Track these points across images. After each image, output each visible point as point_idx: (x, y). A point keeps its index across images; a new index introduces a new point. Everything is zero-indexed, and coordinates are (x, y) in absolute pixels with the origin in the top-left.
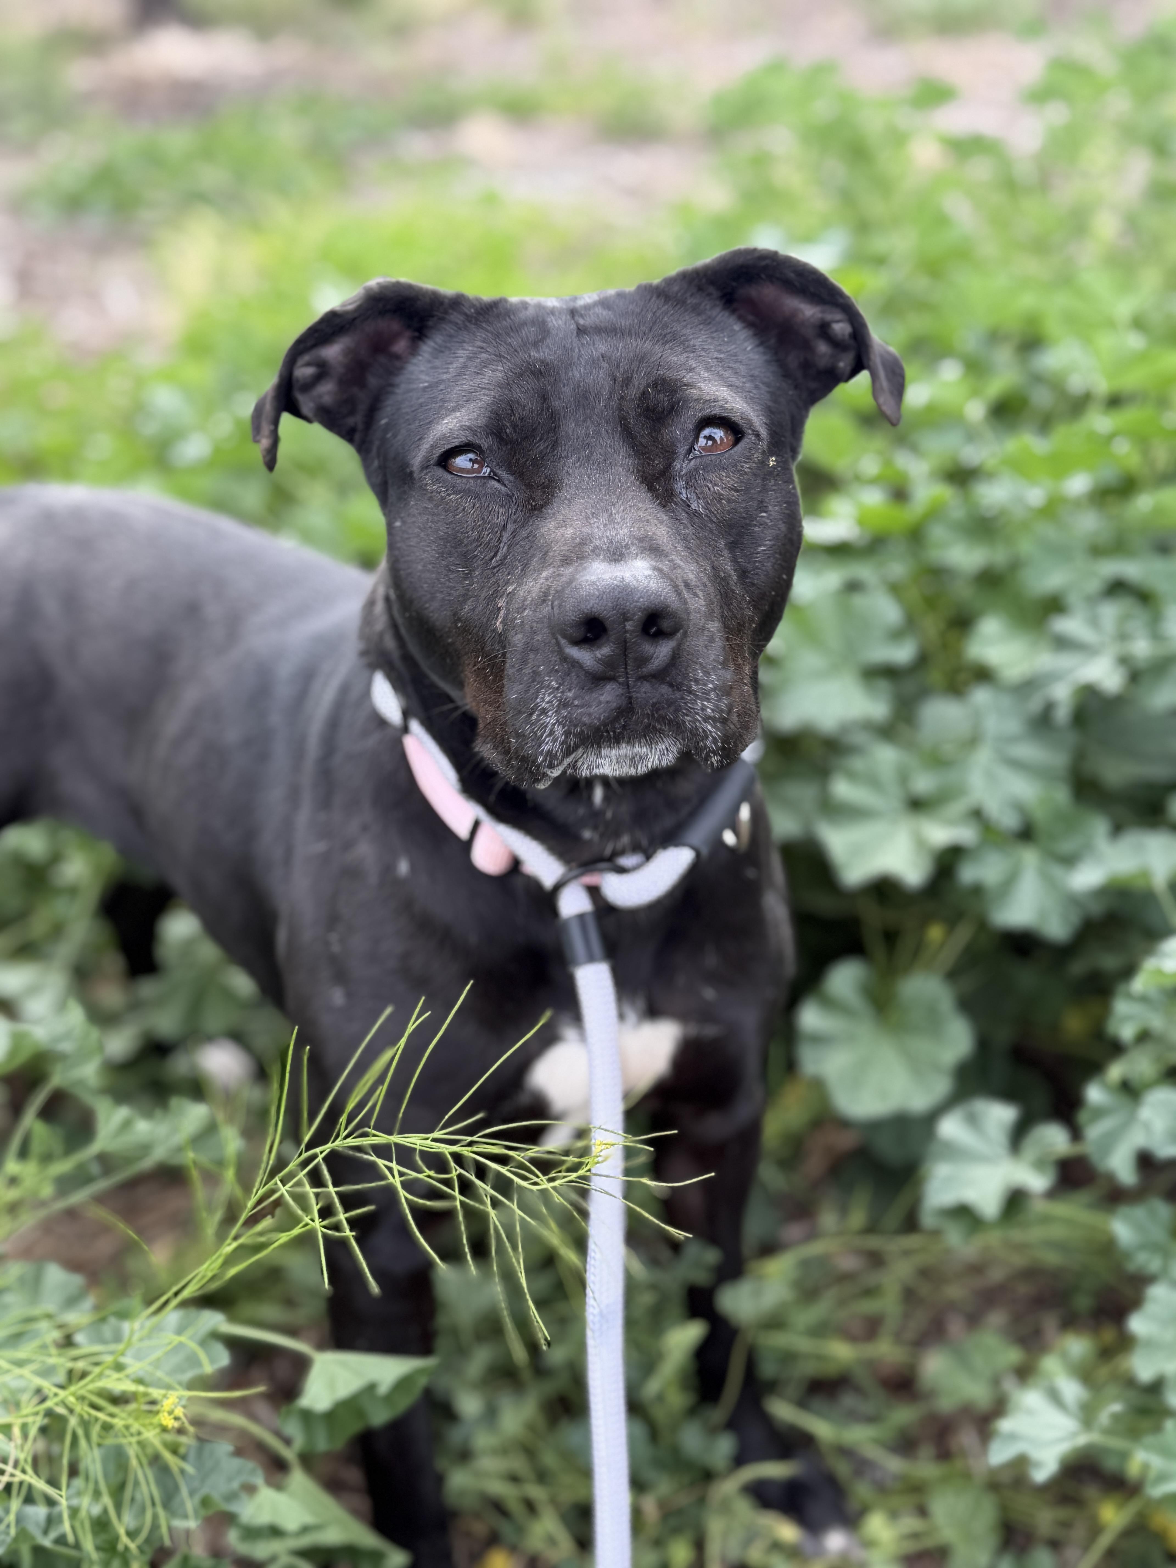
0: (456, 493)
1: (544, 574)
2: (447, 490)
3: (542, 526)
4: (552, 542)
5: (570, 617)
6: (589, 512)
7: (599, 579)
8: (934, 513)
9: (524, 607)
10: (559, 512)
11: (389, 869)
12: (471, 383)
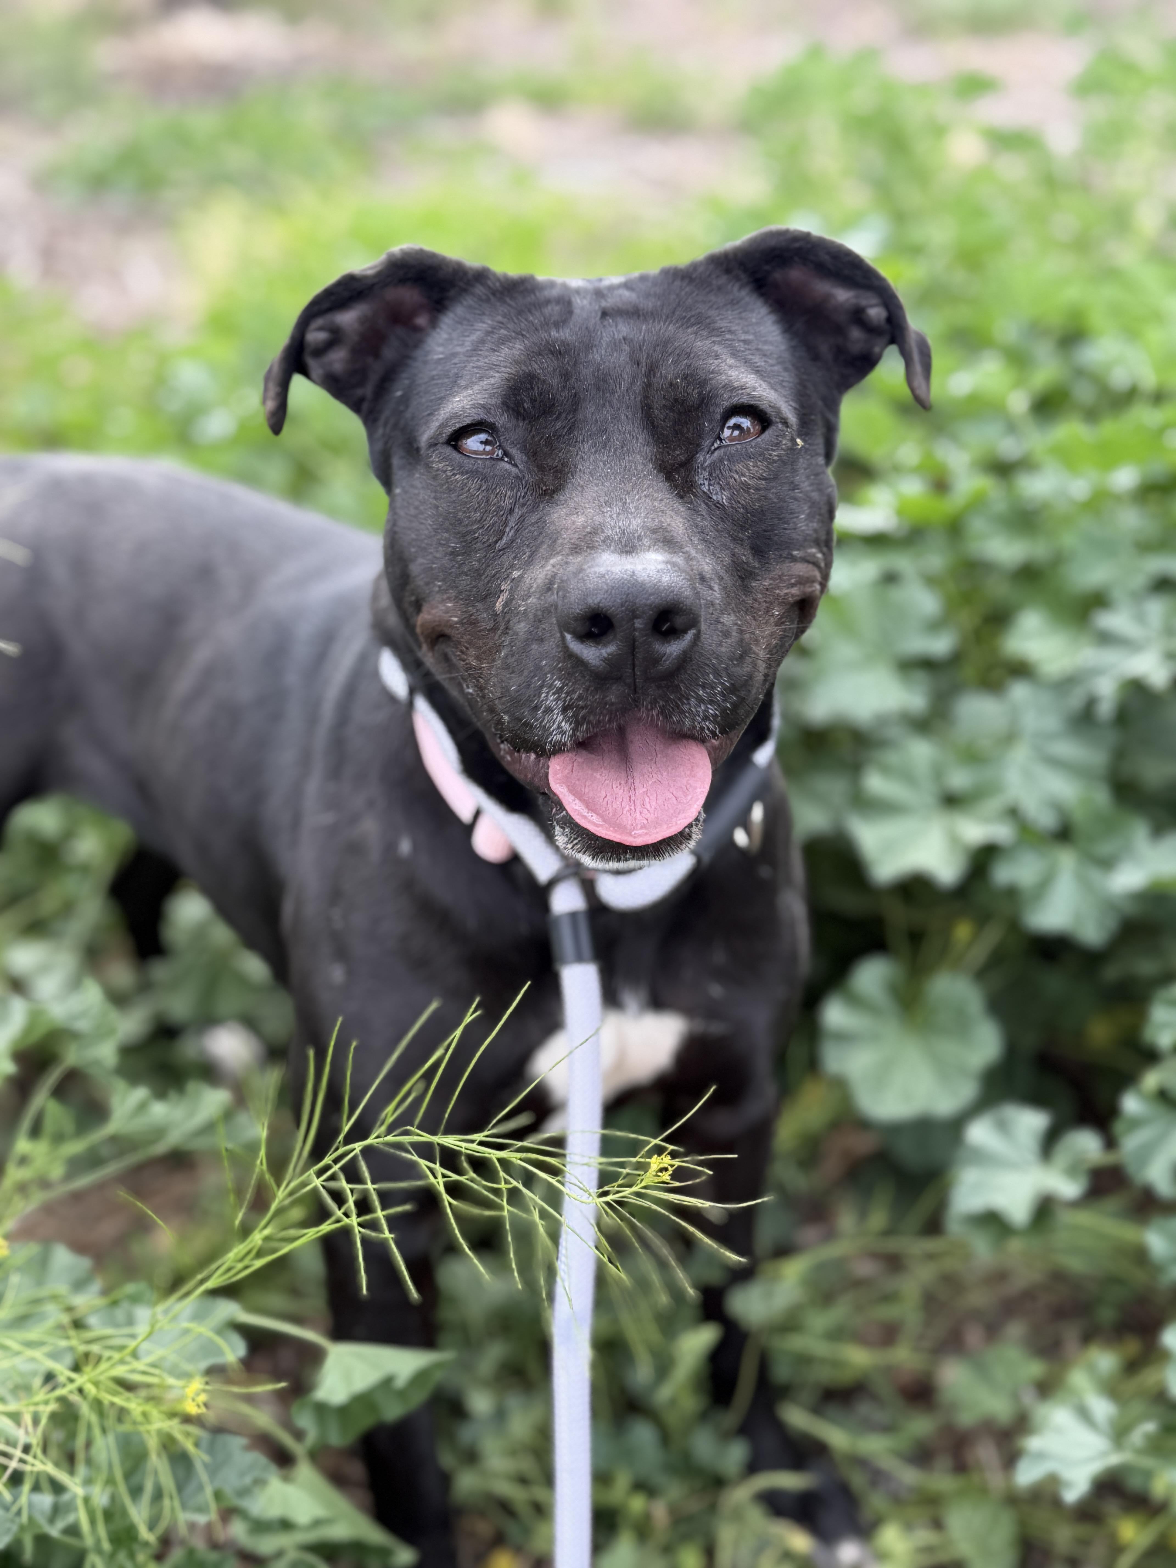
0: (462, 474)
1: (552, 561)
2: (453, 470)
3: (553, 513)
4: (562, 529)
5: (575, 609)
6: (602, 500)
7: (608, 571)
8: (977, 503)
9: (529, 595)
10: (570, 498)
11: (390, 847)
12: (486, 360)
